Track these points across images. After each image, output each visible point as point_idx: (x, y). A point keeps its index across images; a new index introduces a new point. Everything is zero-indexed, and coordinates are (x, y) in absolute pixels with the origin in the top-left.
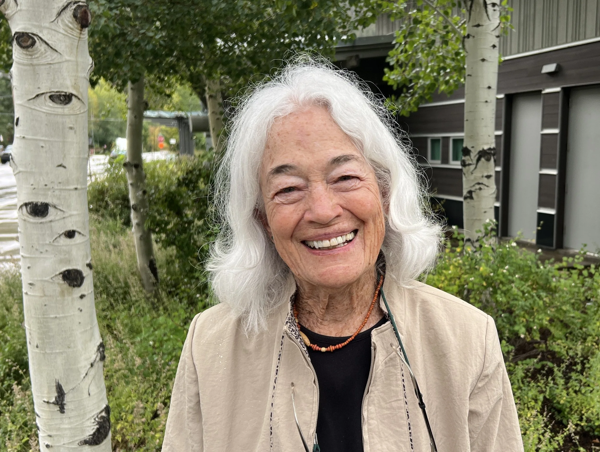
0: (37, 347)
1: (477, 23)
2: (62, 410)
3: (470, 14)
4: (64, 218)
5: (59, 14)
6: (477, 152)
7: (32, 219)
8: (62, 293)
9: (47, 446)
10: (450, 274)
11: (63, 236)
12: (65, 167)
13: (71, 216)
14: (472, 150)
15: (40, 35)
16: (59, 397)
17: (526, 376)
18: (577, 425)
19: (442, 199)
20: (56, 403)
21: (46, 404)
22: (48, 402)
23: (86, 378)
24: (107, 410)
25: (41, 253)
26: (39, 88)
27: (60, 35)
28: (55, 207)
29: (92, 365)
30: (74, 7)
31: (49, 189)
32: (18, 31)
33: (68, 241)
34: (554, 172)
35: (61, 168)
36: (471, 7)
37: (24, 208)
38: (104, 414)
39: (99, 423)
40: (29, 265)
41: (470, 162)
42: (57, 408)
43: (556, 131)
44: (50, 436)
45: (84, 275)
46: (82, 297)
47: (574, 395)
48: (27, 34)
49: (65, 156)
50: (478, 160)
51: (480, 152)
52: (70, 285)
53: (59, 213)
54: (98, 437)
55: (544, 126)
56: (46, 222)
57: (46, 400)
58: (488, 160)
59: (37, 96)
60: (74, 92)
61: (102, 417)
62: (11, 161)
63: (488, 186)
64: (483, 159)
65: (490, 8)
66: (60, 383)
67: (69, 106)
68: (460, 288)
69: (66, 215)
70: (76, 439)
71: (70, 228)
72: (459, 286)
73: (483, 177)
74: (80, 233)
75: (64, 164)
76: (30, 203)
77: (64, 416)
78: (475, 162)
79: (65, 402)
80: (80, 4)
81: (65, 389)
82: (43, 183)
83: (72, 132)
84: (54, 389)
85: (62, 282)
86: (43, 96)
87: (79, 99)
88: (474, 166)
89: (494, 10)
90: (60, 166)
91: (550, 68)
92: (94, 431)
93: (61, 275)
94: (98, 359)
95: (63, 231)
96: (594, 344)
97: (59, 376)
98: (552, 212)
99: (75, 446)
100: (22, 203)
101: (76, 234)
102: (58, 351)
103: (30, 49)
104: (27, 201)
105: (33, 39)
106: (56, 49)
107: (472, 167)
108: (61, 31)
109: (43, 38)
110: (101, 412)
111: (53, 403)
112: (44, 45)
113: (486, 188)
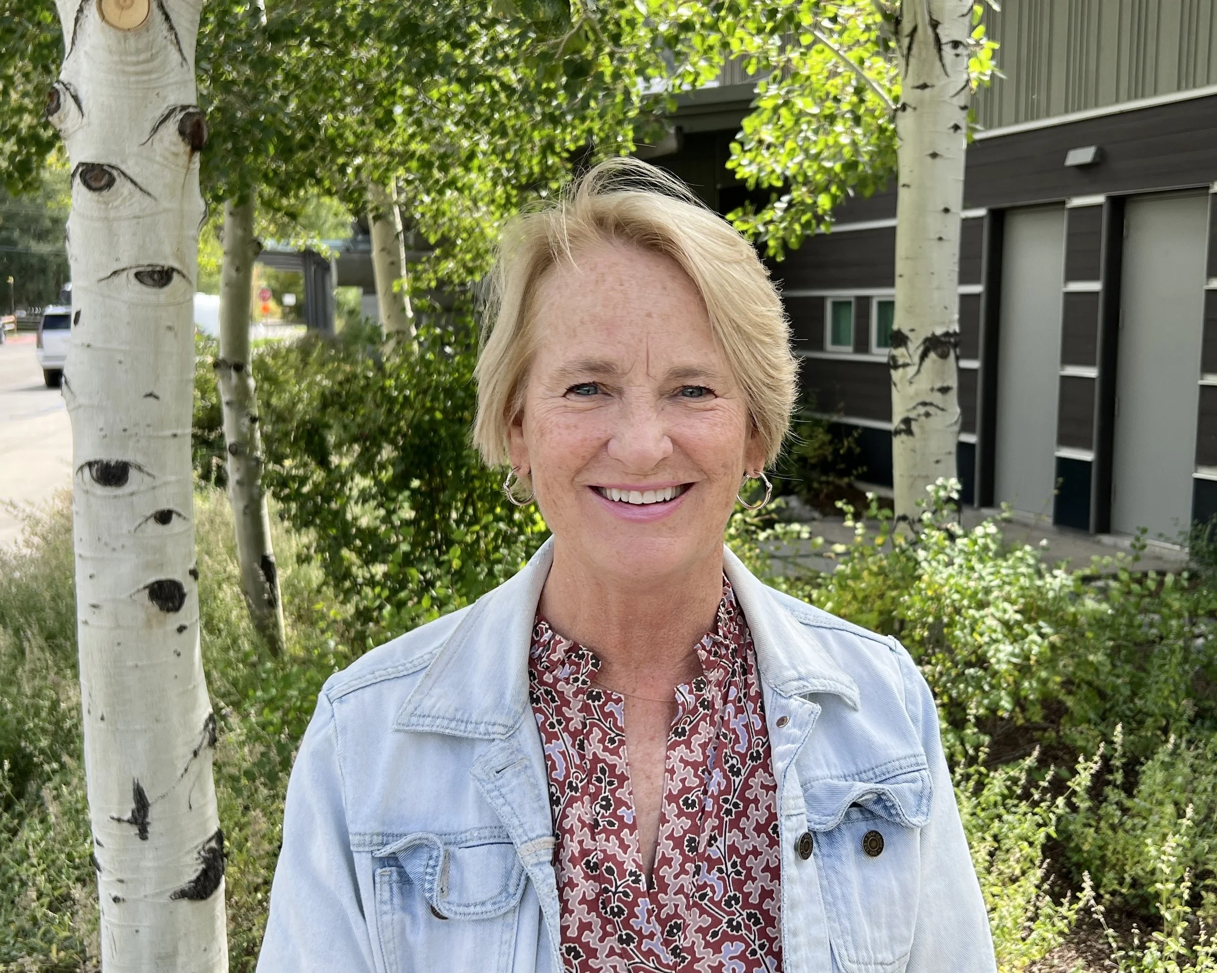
0: (102, 719)
1: (921, 82)
2: (143, 834)
3: (907, 64)
4: (154, 488)
5: (155, 130)
6: (920, 341)
7: (100, 490)
8: (148, 624)
9: (116, 900)
10: (864, 590)
11: (152, 520)
12: (157, 397)
13: (165, 484)
14: (910, 335)
15: (123, 167)
16: (138, 810)
17: (1011, 794)
18: (1113, 893)
19: (856, 427)
20: (133, 821)
21: (115, 823)
22: (119, 820)
23: (186, 777)
24: (219, 837)
25: (114, 550)
26: (117, 260)
27: (156, 166)
28: (139, 468)
29: (196, 754)
30: (180, 116)
31: (130, 436)
32: (84, 160)
33: (160, 528)
34: (1092, 372)
35: (151, 399)
36: (909, 48)
37: (87, 470)
38: (213, 844)
39: (206, 860)
40: (91, 572)
41: (908, 361)
42: (134, 830)
43: (1096, 286)
44: (121, 881)
45: (186, 590)
46: (181, 629)
47: (1110, 832)
48: (100, 166)
49: (157, 378)
50: (924, 356)
51: (926, 340)
52: (161, 609)
53: (147, 479)
54: (204, 887)
55: (1071, 275)
56: (124, 496)
57: (115, 816)
58: (944, 356)
59: (115, 273)
60: (176, 265)
61: (211, 850)
62: (64, 386)
63: (943, 410)
64: (932, 355)
65: (948, 50)
66: (142, 784)
67: (167, 289)
68: (885, 617)
69: (158, 482)
70: (167, 887)
71: (164, 506)
72: (881, 613)
73: (932, 390)
74: (179, 515)
75: (156, 393)
76: (96, 462)
77: (146, 844)
78: (916, 359)
79: (148, 820)
80: (191, 110)
81: (150, 796)
82: (121, 427)
83: (171, 334)
84: (130, 795)
85: (147, 602)
86: (125, 274)
87: (184, 276)
88: (915, 368)
89: (957, 55)
90: (150, 395)
91: (1082, 156)
92: (197, 874)
93: (147, 591)
94: (206, 742)
95: (152, 511)
96: (1159, 733)
97: (141, 772)
98: (1087, 456)
99: (165, 899)
100: (82, 461)
101: (174, 516)
102: (138, 727)
103: (105, 193)
104: (92, 458)
105: (110, 174)
106: (149, 190)
107: (912, 370)
108: (158, 158)
109: (127, 172)
110: (210, 840)
111: (128, 821)
112: (129, 185)
113: (939, 412)
